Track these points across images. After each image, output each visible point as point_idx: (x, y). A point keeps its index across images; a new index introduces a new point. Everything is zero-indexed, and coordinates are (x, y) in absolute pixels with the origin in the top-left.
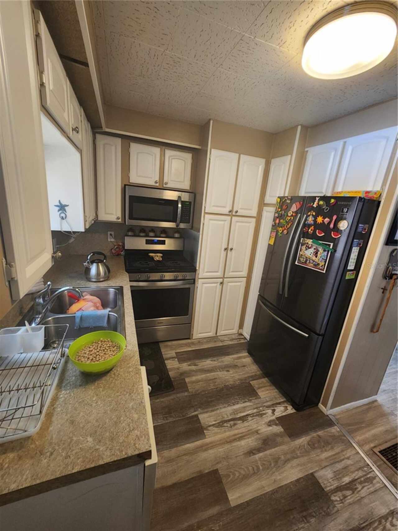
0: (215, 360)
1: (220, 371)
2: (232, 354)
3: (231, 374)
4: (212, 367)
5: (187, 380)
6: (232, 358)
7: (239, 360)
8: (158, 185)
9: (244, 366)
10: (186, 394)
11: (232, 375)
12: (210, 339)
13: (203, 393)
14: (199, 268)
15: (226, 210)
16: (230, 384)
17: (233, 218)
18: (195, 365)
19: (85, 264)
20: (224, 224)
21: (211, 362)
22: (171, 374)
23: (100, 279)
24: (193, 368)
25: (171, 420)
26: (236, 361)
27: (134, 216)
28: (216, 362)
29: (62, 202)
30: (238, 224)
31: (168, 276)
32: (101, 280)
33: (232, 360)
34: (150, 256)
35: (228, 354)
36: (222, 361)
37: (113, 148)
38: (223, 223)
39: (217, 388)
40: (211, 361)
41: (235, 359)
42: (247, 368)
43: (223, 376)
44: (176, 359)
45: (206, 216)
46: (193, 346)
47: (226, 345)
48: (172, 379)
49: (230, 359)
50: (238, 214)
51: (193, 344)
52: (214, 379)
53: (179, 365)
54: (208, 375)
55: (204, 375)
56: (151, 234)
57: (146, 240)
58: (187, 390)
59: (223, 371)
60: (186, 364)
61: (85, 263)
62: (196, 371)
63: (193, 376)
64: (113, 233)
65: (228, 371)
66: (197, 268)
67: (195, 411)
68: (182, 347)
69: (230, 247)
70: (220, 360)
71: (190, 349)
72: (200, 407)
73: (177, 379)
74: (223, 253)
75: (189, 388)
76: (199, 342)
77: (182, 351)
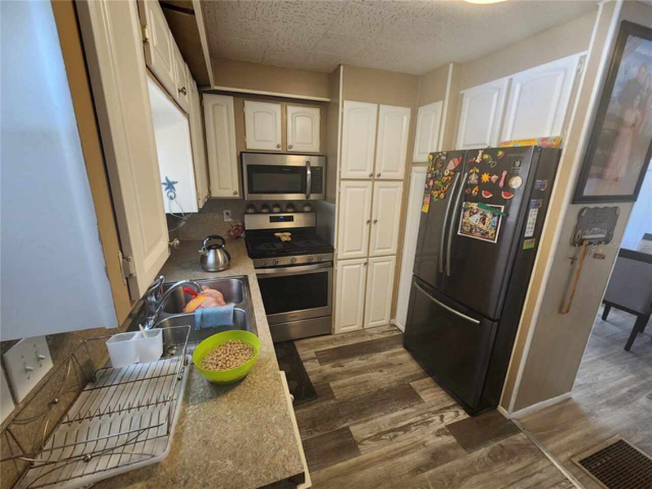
0: (363, 359)
1: (371, 372)
2: (385, 350)
3: (385, 375)
4: (362, 368)
5: (332, 385)
6: (385, 355)
7: (394, 357)
8: (280, 149)
9: (401, 364)
10: (332, 402)
11: (387, 376)
12: (356, 333)
13: (353, 400)
14: (337, 246)
15: (366, 175)
16: (386, 387)
17: (376, 183)
18: (340, 366)
19: (200, 251)
20: (365, 191)
21: (360, 362)
22: (312, 378)
23: (219, 268)
24: (338, 369)
25: (316, 434)
26: (391, 358)
27: (255, 189)
28: (365, 361)
29: (169, 178)
30: (382, 190)
31: (300, 259)
32: (221, 269)
33: (386, 357)
34: (275, 236)
35: (379, 350)
36: (373, 360)
37: (224, 108)
38: (363, 189)
39: (369, 393)
40: (360, 359)
41: (388, 356)
42: (405, 366)
43: (377, 378)
44: (317, 360)
45: (342, 182)
46: (335, 343)
47: (375, 340)
48: (314, 385)
49: (382, 357)
50: (380, 178)
51: (335, 340)
52: (365, 382)
53: (320, 367)
54: (357, 377)
55: (352, 378)
56: (276, 210)
57: (271, 217)
58: (333, 397)
59: (375, 371)
60: (328, 365)
61: (200, 249)
62: (342, 373)
63: (339, 379)
64: (229, 211)
65: (381, 371)
66: (335, 247)
67: (344, 422)
68: (322, 345)
69: (373, 219)
70: (370, 358)
71: (332, 347)
72: (351, 417)
73: (320, 384)
74: (366, 227)
75: (335, 394)
76: (343, 337)
77: (323, 349)
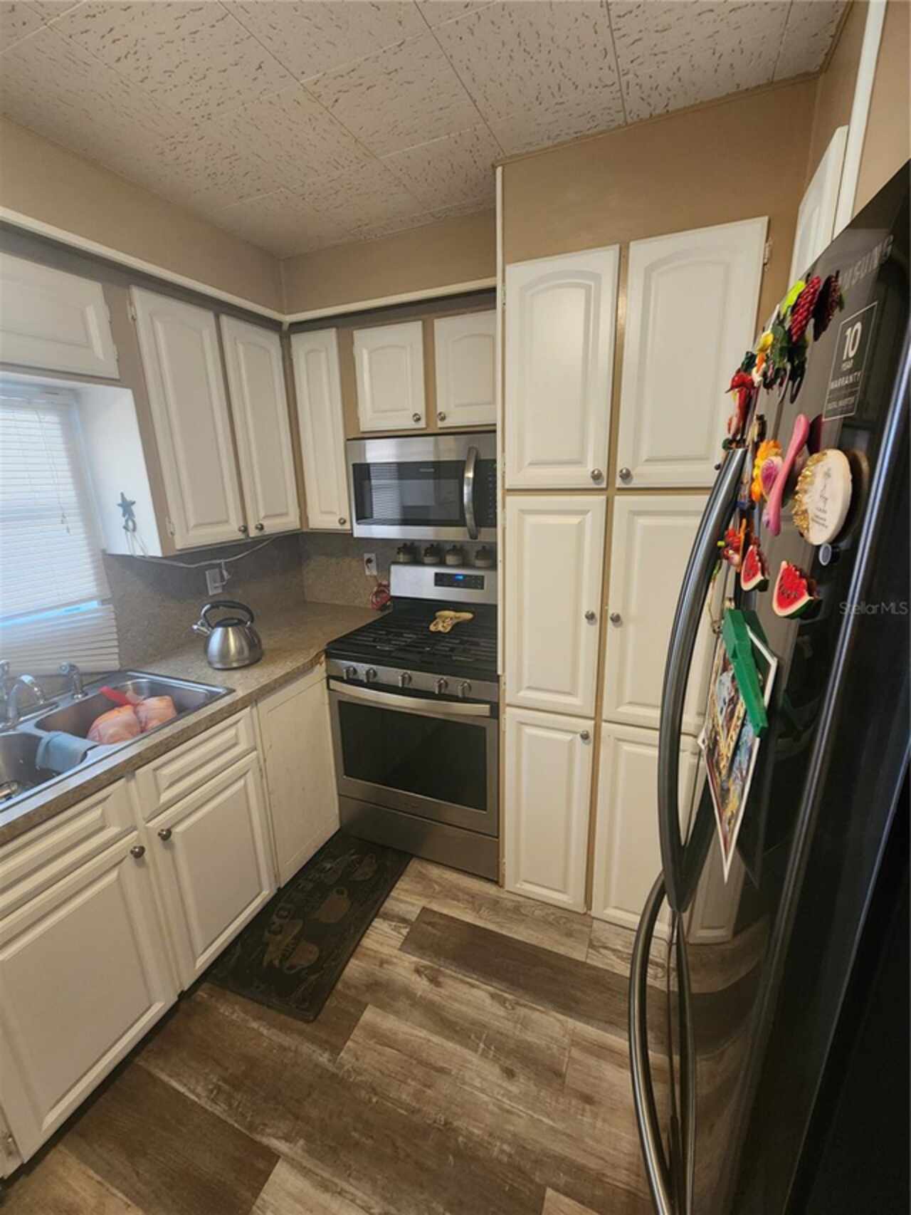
0: (503, 1002)
1: (484, 1055)
2: (587, 1017)
3: (508, 1094)
4: (474, 1023)
5: (370, 1015)
6: (574, 1032)
7: (592, 1061)
8: (422, 424)
9: (588, 1099)
10: (324, 1058)
11: (507, 1103)
12: (560, 919)
13: (363, 1094)
14: (504, 671)
16: (469, 1136)
18: (434, 981)
19: (195, 627)
21: (488, 1001)
22: (355, 968)
24: (421, 985)
25: (219, 1110)
26: (576, 1053)
28: (501, 1012)
29: (126, 496)
33: (566, 1040)
35: (568, 1005)
36: (525, 1024)
37: (323, 355)
39: (414, 1111)
40: (493, 996)
41: (577, 1042)
43: (477, 1083)
44: (405, 931)
46: (484, 912)
47: (595, 968)
48: (339, 986)
49: (557, 1030)
50: (635, 483)
51: (495, 904)
52: (441, 1070)
53: (396, 952)
54: (436, 1039)
55: (423, 1033)
56: (450, 559)
57: (437, 574)
58: (335, 1050)
59: (496, 1060)
60: (414, 959)
61: (196, 624)
62: (416, 1002)
63: (397, 1013)
64: (373, 556)
65: (510, 1074)
66: (500, 672)
67: (287, 1138)
68: (456, 898)
69: (612, 610)
70: (522, 1011)
71: (469, 917)
72: (309, 1138)
73: (352, 992)
75: (349, 1043)
